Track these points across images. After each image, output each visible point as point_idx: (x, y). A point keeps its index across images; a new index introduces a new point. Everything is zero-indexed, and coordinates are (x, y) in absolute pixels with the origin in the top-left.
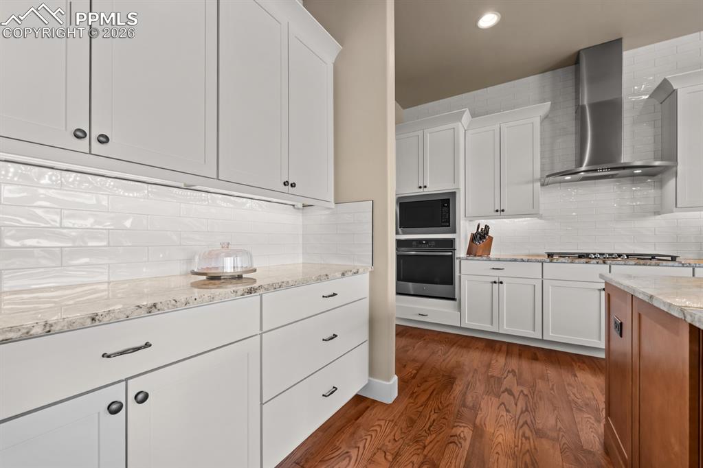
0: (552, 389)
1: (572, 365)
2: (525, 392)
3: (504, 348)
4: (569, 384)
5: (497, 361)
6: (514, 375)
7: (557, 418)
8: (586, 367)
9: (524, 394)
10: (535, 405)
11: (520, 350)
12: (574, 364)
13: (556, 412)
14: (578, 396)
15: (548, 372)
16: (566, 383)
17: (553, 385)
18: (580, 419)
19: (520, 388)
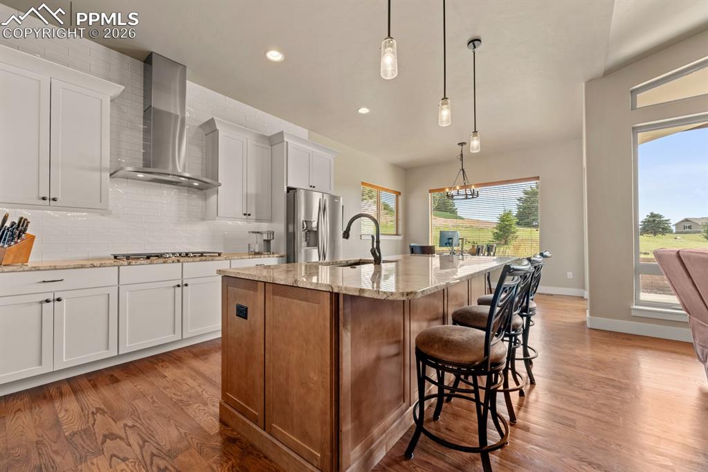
0: (154, 402)
1: (156, 369)
2: (130, 424)
3: (66, 388)
4: (165, 388)
5: (66, 410)
6: (103, 412)
7: (176, 426)
8: (167, 364)
9: (129, 427)
10: (150, 429)
11: (90, 381)
12: (156, 366)
13: (171, 421)
14: (179, 394)
15: (139, 387)
16: (161, 389)
17: (152, 398)
18: (193, 413)
19: (121, 424)
